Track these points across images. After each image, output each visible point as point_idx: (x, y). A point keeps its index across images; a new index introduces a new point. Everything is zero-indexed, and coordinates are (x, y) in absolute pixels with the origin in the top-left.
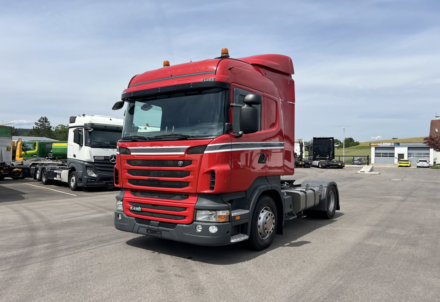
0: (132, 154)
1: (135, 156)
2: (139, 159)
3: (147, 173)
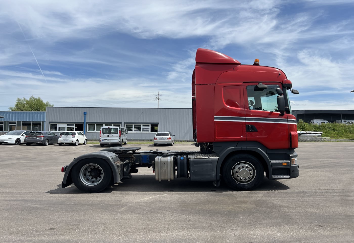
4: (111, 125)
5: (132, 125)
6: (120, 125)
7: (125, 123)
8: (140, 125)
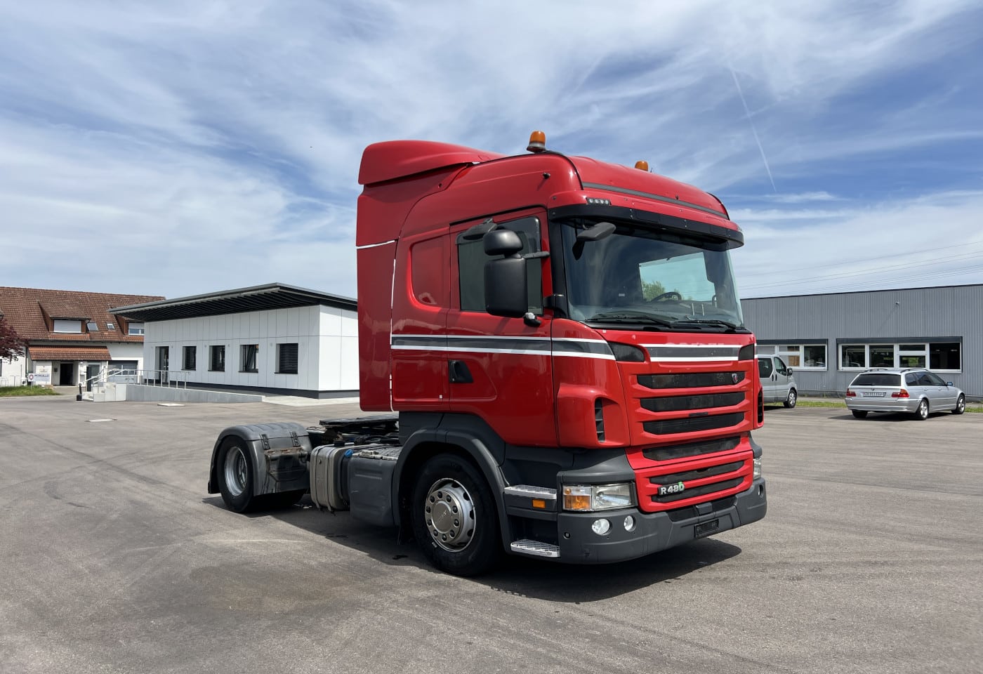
0: (653, 359)
1: (661, 366)
2: (670, 371)
3: (684, 402)
4: (798, 347)
5: (864, 347)
6: (824, 347)
7: (838, 342)
8: (892, 347)
